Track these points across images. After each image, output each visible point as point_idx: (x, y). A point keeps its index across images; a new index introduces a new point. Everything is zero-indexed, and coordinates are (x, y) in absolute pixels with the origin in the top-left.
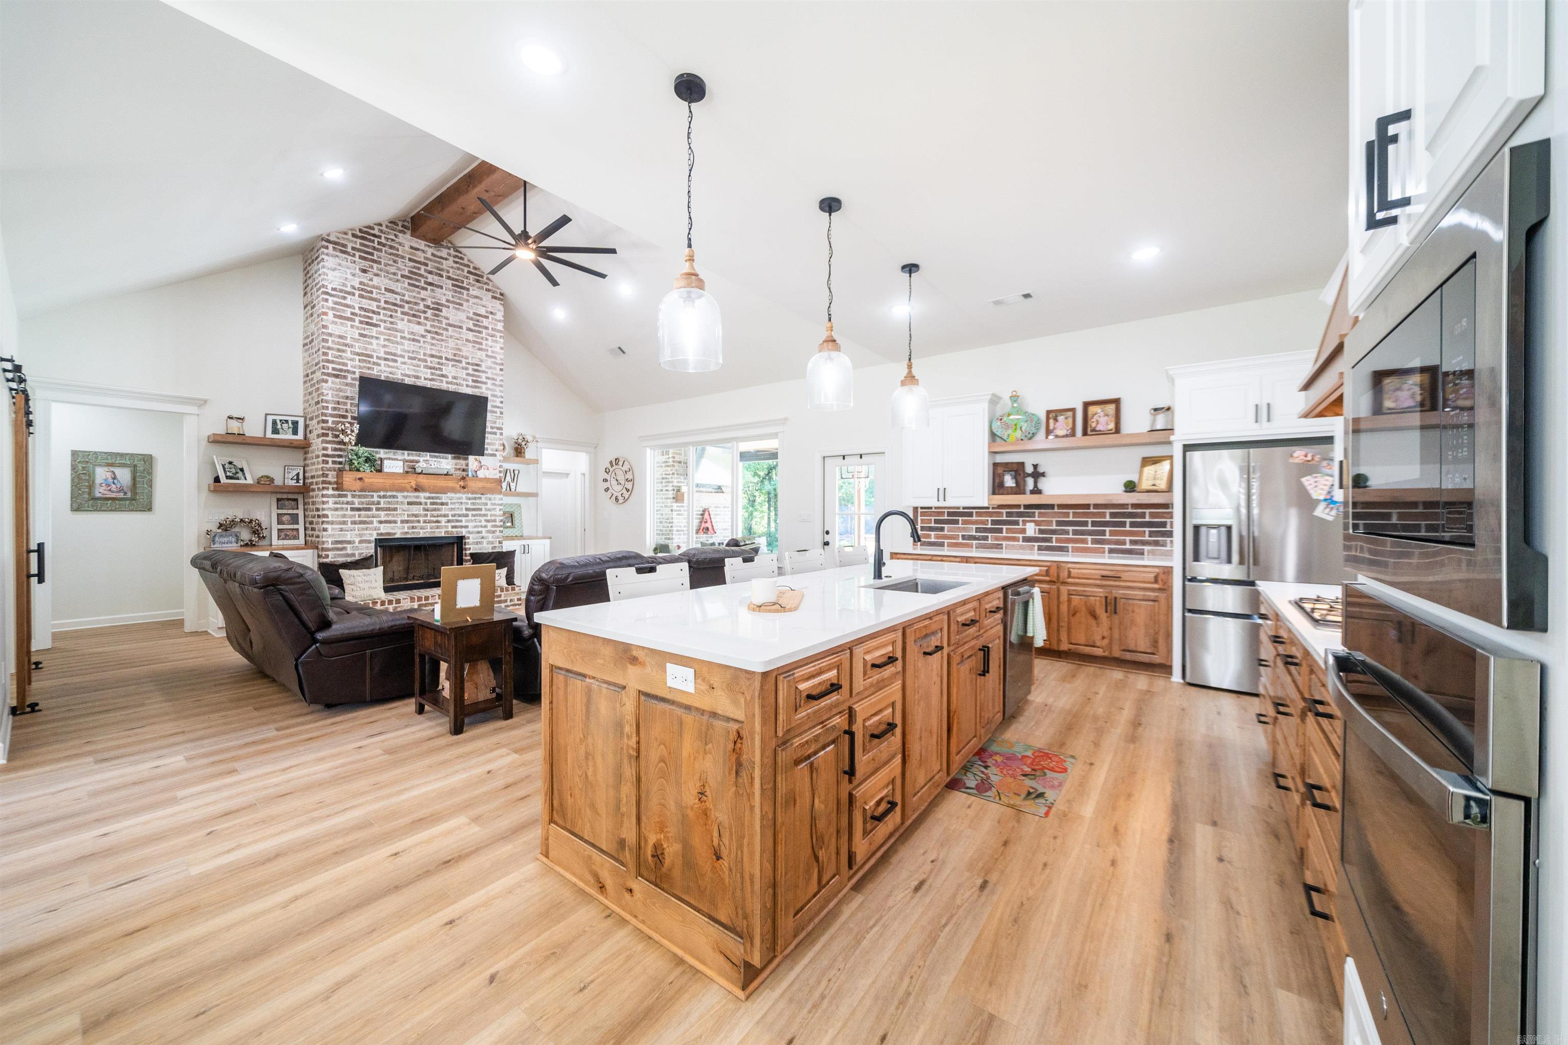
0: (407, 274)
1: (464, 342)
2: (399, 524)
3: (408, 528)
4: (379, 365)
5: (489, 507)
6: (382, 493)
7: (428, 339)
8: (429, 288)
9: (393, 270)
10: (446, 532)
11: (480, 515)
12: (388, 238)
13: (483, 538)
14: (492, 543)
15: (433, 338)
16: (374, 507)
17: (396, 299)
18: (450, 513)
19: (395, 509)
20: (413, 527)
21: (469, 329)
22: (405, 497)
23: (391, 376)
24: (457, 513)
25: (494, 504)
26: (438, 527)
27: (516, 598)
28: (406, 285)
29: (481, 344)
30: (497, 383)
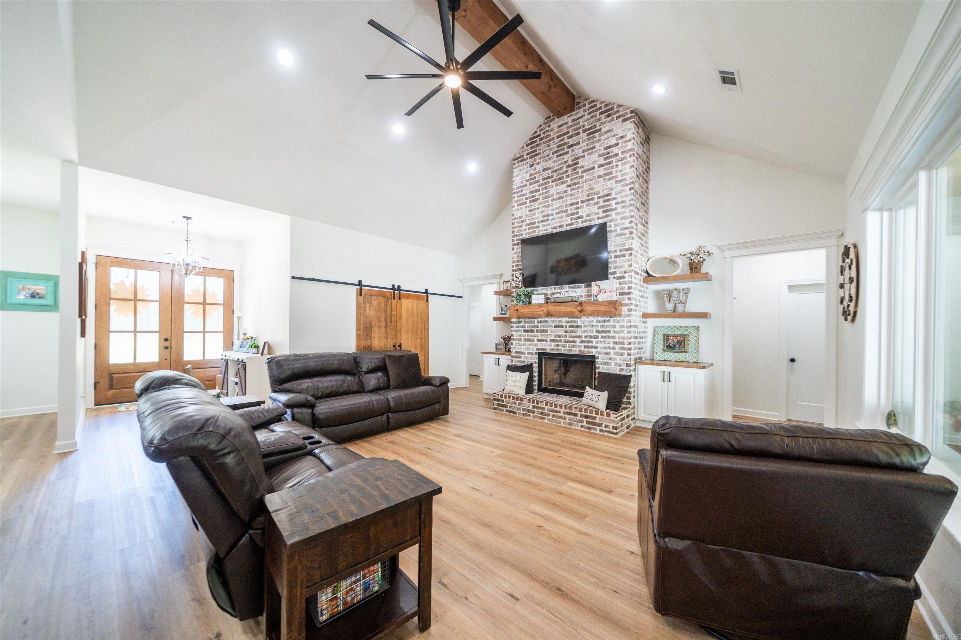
0: (556, 149)
1: (597, 179)
2: (549, 343)
3: (554, 346)
4: (538, 227)
5: (617, 329)
6: (539, 320)
7: (569, 192)
8: (570, 150)
9: (546, 153)
10: (580, 351)
11: (609, 337)
12: (544, 132)
13: (611, 359)
14: (620, 365)
15: (572, 189)
16: (535, 329)
17: (549, 173)
18: (583, 335)
19: (546, 331)
20: (557, 345)
21: (601, 166)
22: (553, 322)
23: (545, 232)
24: (589, 334)
25: (623, 326)
26: (574, 347)
27: (611, 425)
28: (555, 159)
29: (611, 173)
30: (626, 204)
